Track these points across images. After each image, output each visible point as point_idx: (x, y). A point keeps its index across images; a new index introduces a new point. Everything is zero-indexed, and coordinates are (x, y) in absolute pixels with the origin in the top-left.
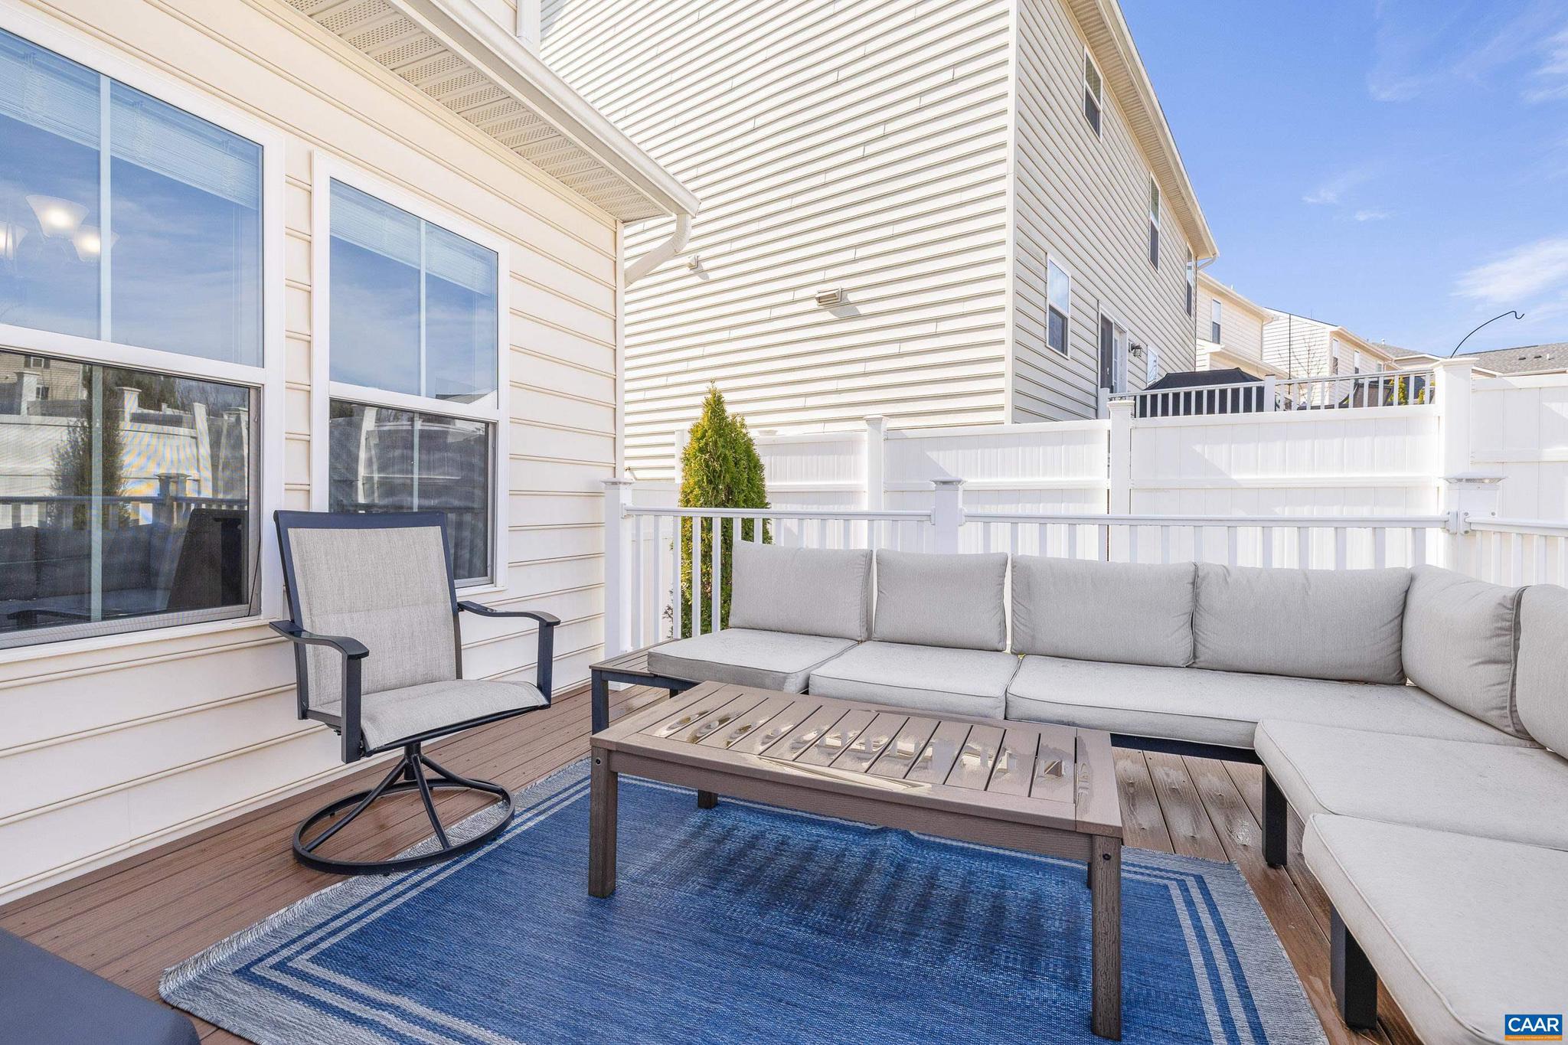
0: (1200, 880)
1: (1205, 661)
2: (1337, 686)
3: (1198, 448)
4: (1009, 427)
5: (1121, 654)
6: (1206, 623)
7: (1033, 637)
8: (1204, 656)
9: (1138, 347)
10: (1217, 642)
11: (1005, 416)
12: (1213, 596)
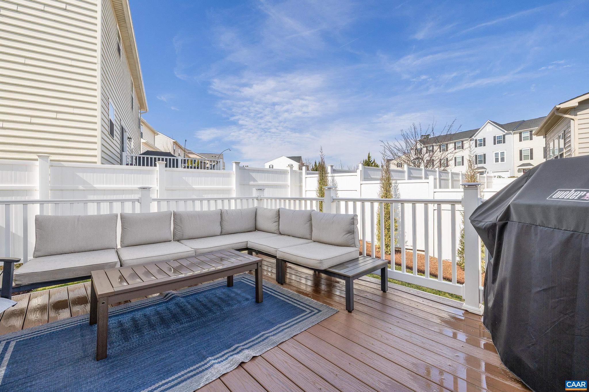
0: (243, 277)
1: (224, 233)
2: (247, 234)
3: (184, 178)
4: (99, 164)
5: (206, 235)
6: (224, 223)
7: (183, 235)
8: (224, 232)
9: (131, 138)
10: (228, 227)
11: (98, 160)
12: (225, 217)
